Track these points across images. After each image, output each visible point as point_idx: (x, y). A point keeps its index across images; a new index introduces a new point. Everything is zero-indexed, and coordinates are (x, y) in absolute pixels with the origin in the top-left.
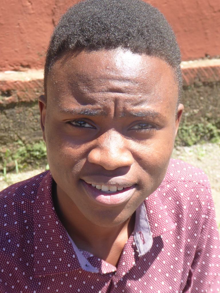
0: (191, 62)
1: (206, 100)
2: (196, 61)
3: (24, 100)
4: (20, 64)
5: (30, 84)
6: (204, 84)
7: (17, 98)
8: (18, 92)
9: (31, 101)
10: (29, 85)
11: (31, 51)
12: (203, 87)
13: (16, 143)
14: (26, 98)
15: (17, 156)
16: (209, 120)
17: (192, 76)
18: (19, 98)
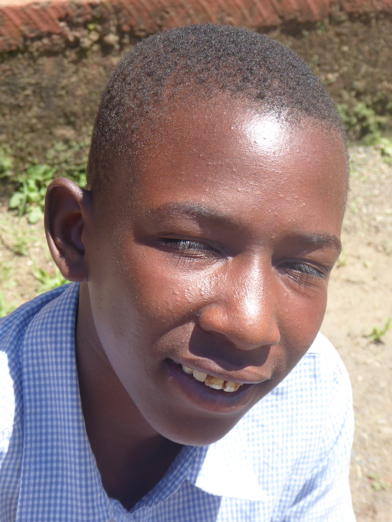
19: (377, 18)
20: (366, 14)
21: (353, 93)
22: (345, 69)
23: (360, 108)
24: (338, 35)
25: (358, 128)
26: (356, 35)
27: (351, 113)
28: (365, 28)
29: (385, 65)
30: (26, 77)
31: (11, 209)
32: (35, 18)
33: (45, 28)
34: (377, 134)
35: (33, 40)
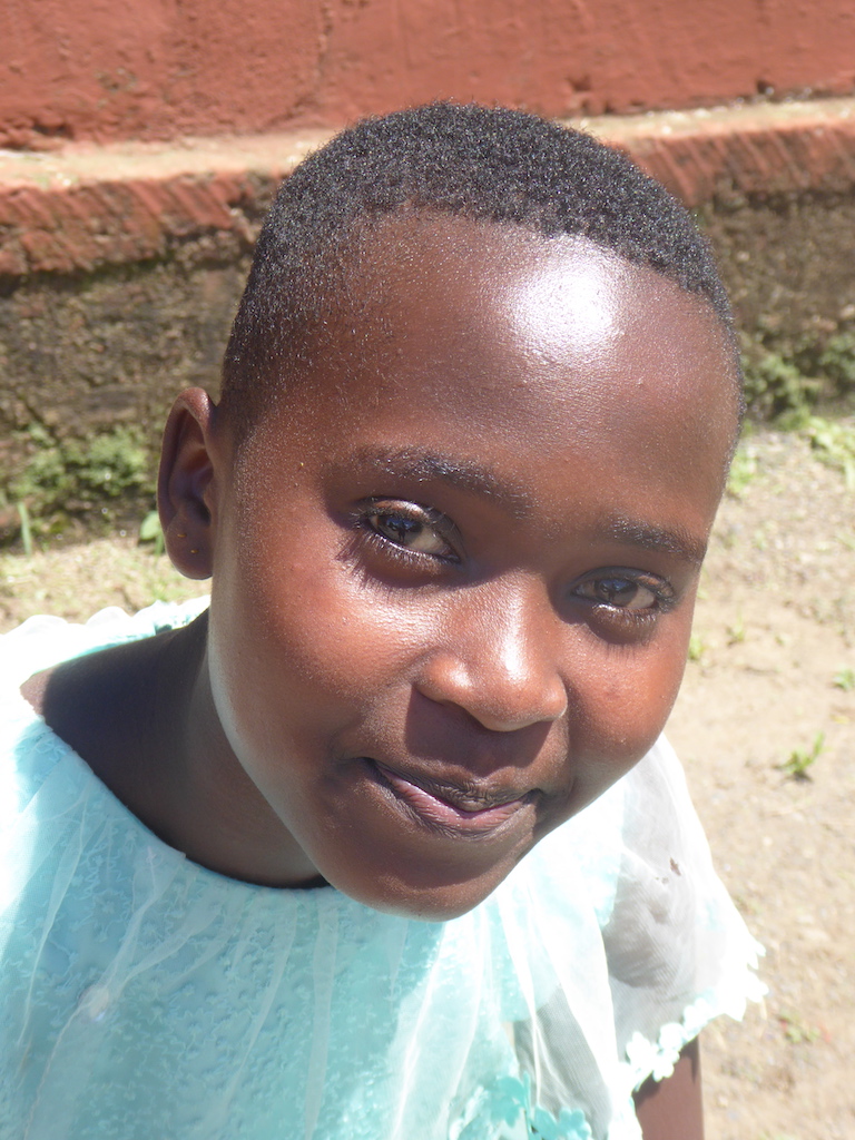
0: (701, 114)
1: (761, 265)
2: (721, 110)
3: (48, 264)
4: (30, 123)
5: (71, 201)
6: (754, 200)
7: (20, 258)
8: (27, 235)
9: (79, 270)
10: (68, 207)
11: (74, 68)
12: (747, 213)
13: (20, 436)
14: (57, 256)
15: (25, 486)
16: (769, 340)
17: (707, 168)
18: (30, 258)
19: (801, 203)
20: (780, 195)
21: (759, 337)
22: (744, 293)
23: (772, 362)
24: (731, 232)
25: (769, 399)
26: (762, 232)
27: (756, 372)
28: (778, 221)
29: (815, 286)
30: (171, 307)
31: (142, 542)
32: (188, 201)
33: (204, 219)
34: (804, 411)
35: (183, 240)
